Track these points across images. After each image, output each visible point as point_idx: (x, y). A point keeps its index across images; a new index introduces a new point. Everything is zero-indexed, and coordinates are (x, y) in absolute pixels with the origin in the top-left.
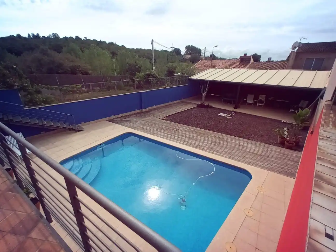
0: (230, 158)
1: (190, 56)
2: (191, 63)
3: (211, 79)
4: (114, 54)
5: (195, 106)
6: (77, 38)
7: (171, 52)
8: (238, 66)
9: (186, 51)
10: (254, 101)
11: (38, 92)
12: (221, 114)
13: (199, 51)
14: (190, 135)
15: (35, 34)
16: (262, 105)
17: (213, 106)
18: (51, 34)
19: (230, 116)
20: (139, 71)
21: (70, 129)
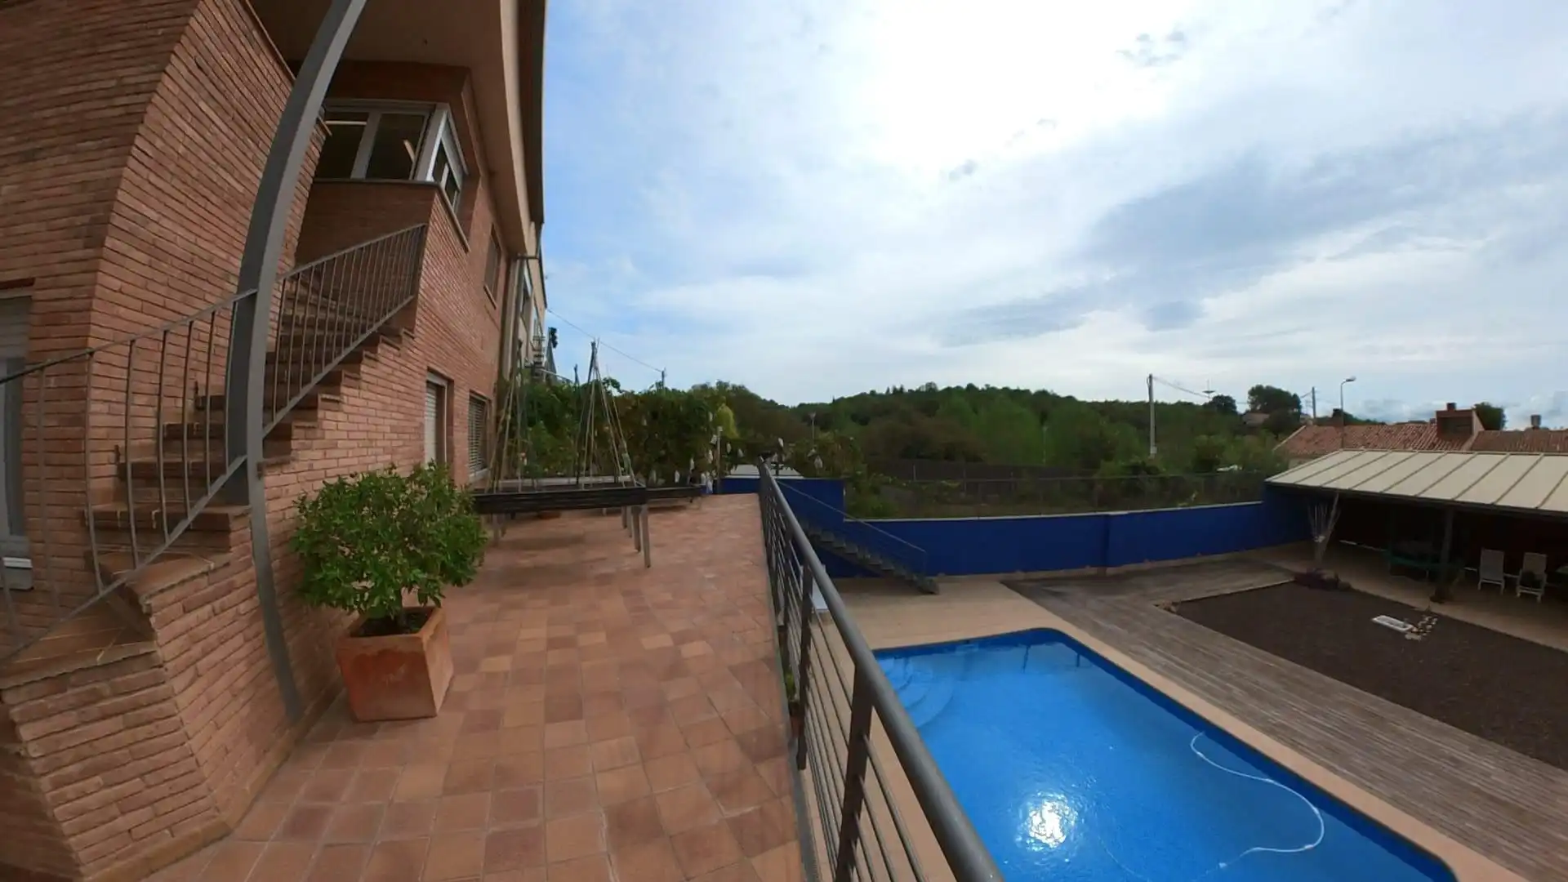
0: (1395, 801)
1: (1267, 416)
2: (1270, 437)
3: (1344, 484)
4: (1044, 417)
5: (1283, 579)
6: (971, 387)
7: (1205, 405)
8: (1433, 443)
9: (1252, 403)
10: (1505, 578)
11: (876, 491)
12: (1382, 620)
13: (1294, 401)
14: (1257, 683)
15: (898, 387)
16: (1536, 596)
17: (1357, 585)
18: (924, 384)
19: (1415, 630)
20: (1108, 458)
21: (911, 583)
